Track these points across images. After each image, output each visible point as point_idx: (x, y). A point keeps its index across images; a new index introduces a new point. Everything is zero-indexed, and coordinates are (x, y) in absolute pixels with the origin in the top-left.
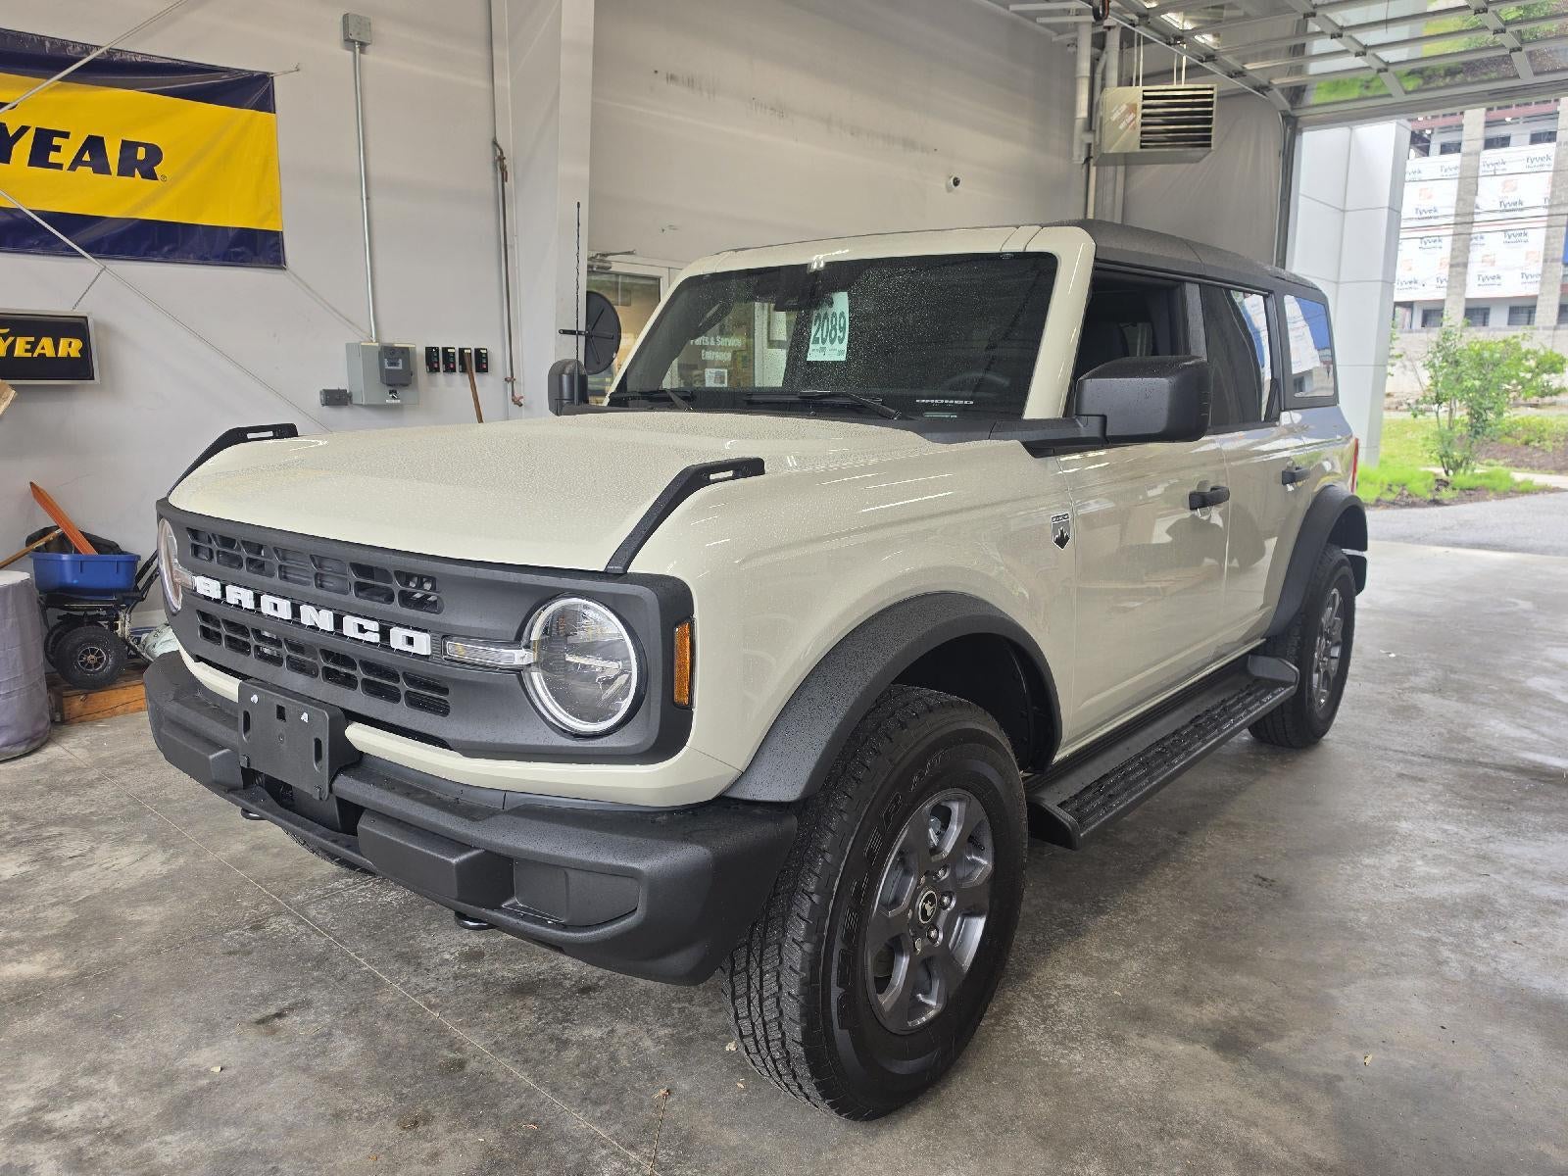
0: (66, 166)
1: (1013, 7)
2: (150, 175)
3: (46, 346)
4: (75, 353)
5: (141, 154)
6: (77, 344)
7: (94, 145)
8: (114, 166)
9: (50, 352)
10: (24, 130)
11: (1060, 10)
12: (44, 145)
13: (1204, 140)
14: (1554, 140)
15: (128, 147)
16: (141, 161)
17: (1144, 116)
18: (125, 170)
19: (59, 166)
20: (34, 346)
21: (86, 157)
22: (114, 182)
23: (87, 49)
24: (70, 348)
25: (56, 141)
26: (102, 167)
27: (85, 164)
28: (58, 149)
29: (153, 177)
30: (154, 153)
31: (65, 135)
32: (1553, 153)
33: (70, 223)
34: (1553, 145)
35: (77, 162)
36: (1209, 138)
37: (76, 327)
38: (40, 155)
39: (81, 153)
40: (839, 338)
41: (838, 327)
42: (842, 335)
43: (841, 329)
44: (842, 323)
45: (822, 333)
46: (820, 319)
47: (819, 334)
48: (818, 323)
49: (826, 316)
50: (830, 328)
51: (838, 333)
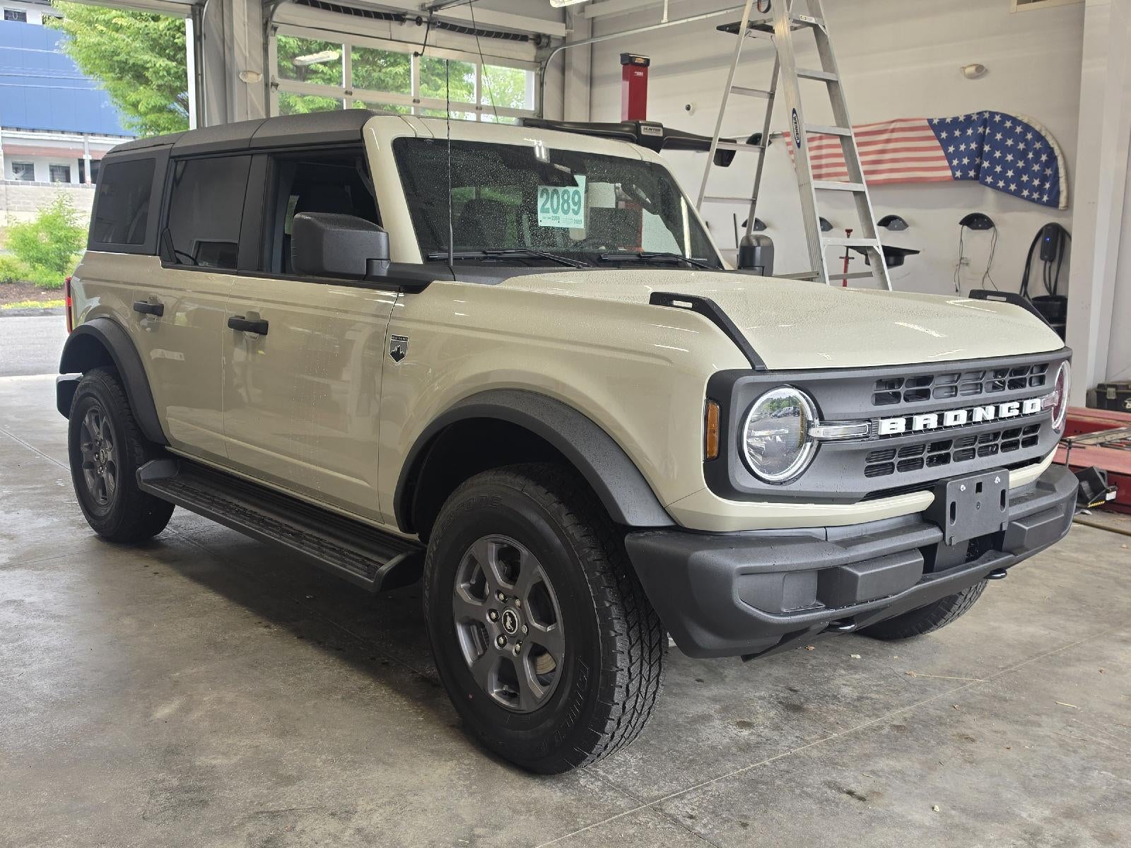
40: (573, 210)
41: (570, 201)
42: (576, 208)
43: (575, 204)
44: (576, 199)
45: (552, 204)
46: (548, 194)
47: (548, 205)
48: (545, 196)
49: (556, 192)
50: (561, 201)
51: (572, 206)
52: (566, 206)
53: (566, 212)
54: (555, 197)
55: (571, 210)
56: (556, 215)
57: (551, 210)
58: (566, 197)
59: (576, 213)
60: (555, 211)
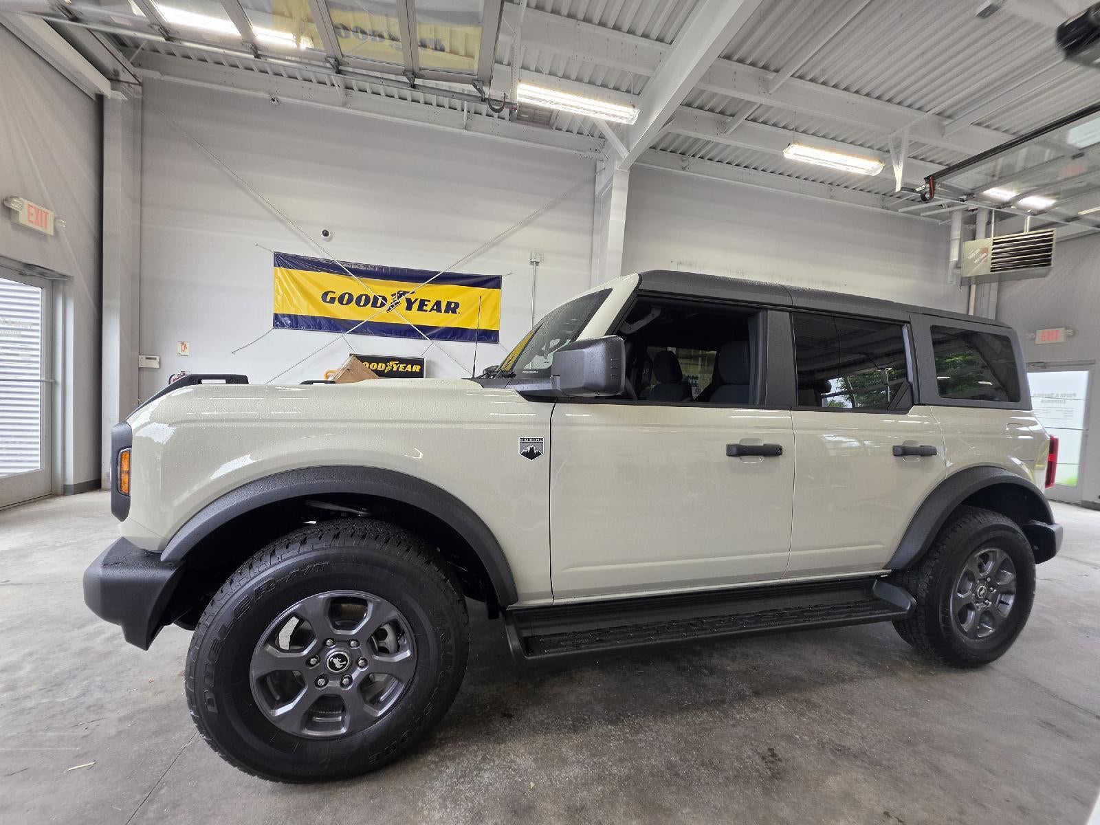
0: (429, 310)
1: (900, 210)
2: (454, 312)
3: (409, 368)
4: (418, 370)
5: (453, 306)
6: (419, 367)
7: (438, 304)
8: (443, 311)
9: (410, 370)
10: (417, 300)
11: (935, 206)
12: (422, 304)
13: (1046, 262)
15: (449, 304)
16: (452, 308)
17: (993, 254)
18: (447, 311)
19: (426, 311)
20: (405, 367)
21: (435, 308)
22: (443, 314)
23: (436, 273)
24: (417, 368)
25: (426, 303)
26: (439, 310)
27: (434, 310)
28: (426, 305)
29: (456, 313)
30: (457, 305)
31: (429, 301)
33: (425, 329)
35: (432, 309)
36: (1050, 260)
37: (419, 362)
38: (421, 308)
39: (434, 306)
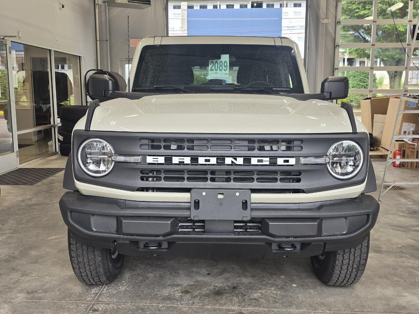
13: (148, 2)
14: (180, 8)
32: (181, 13)
34: (180, 10)
40: (224, 69)
41: (223, 66)
42: (225, 68)
43: (225, 67)
44: (226, 65)
45: (215, 67)
46: (213, 63)
47: (213, 68)
48: (212, 64)
49: (217, 62)
50: (219, 66)
51: (224, 68)
52: (221, 68)
53: (220, 70)
54: (216, 64)
55: (223, 69)
56: (216, 72)
57: (214, 70)
58: (221, 64)
59: (225, 70)
60: (216, 70)
